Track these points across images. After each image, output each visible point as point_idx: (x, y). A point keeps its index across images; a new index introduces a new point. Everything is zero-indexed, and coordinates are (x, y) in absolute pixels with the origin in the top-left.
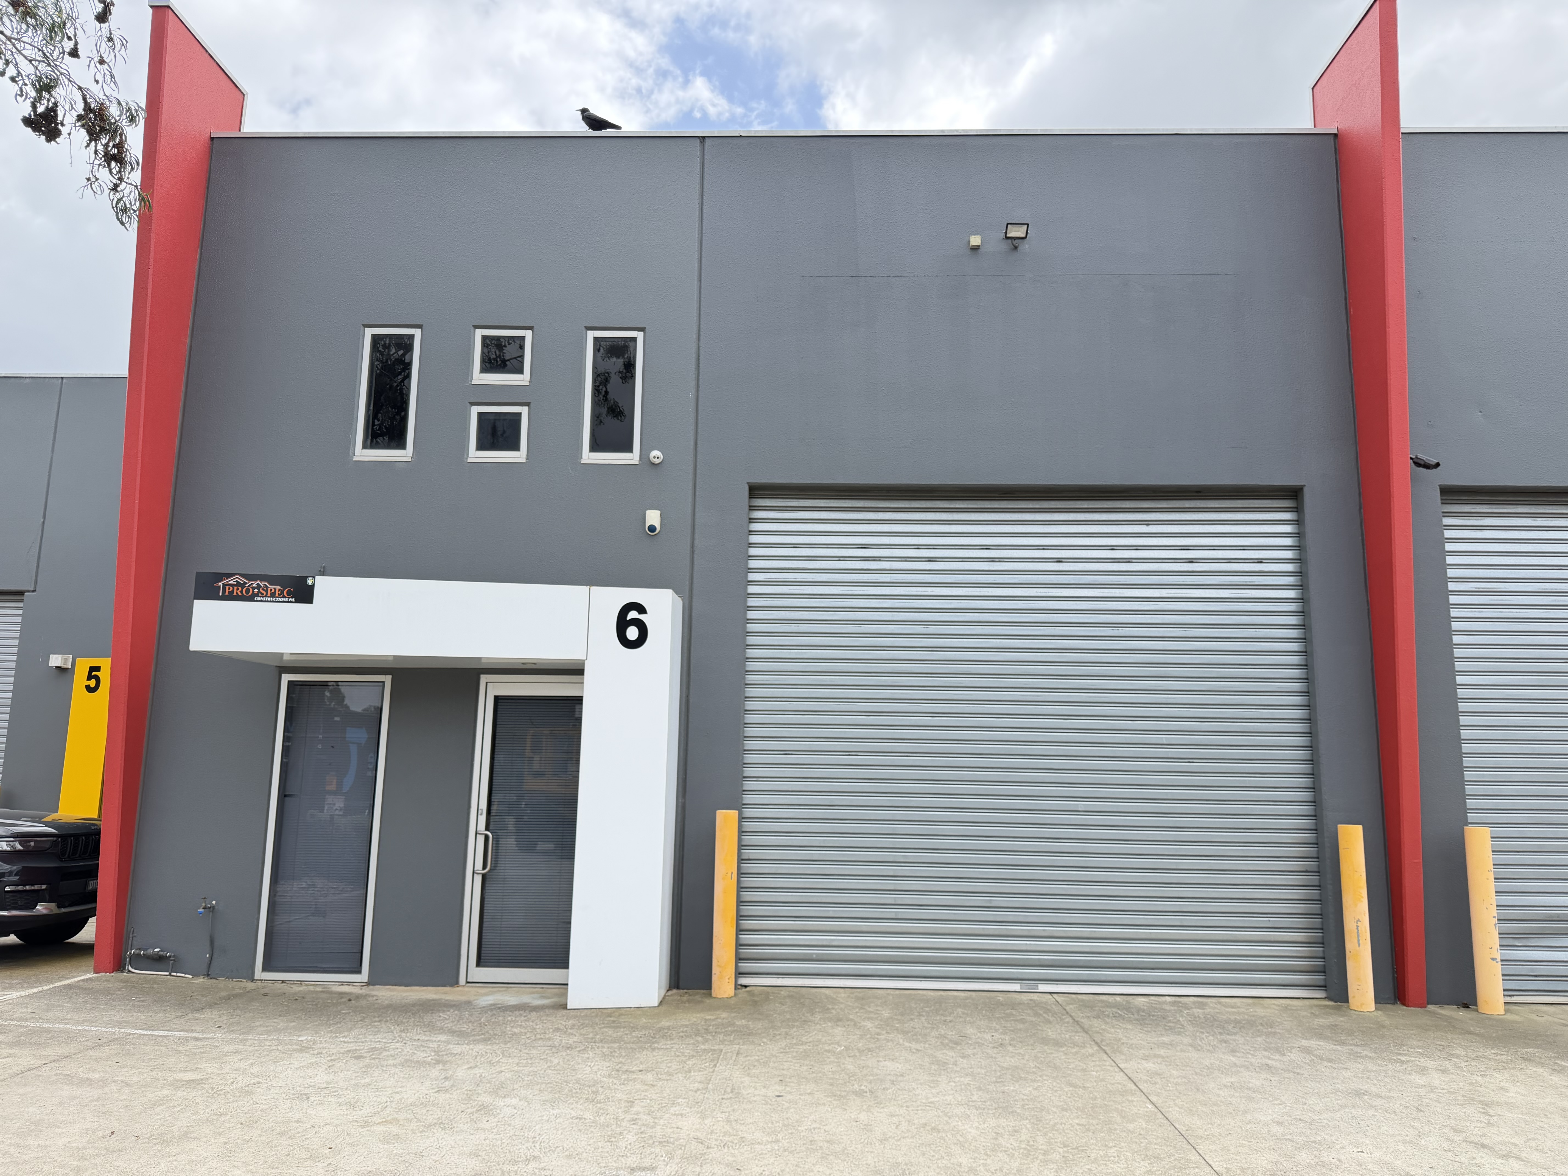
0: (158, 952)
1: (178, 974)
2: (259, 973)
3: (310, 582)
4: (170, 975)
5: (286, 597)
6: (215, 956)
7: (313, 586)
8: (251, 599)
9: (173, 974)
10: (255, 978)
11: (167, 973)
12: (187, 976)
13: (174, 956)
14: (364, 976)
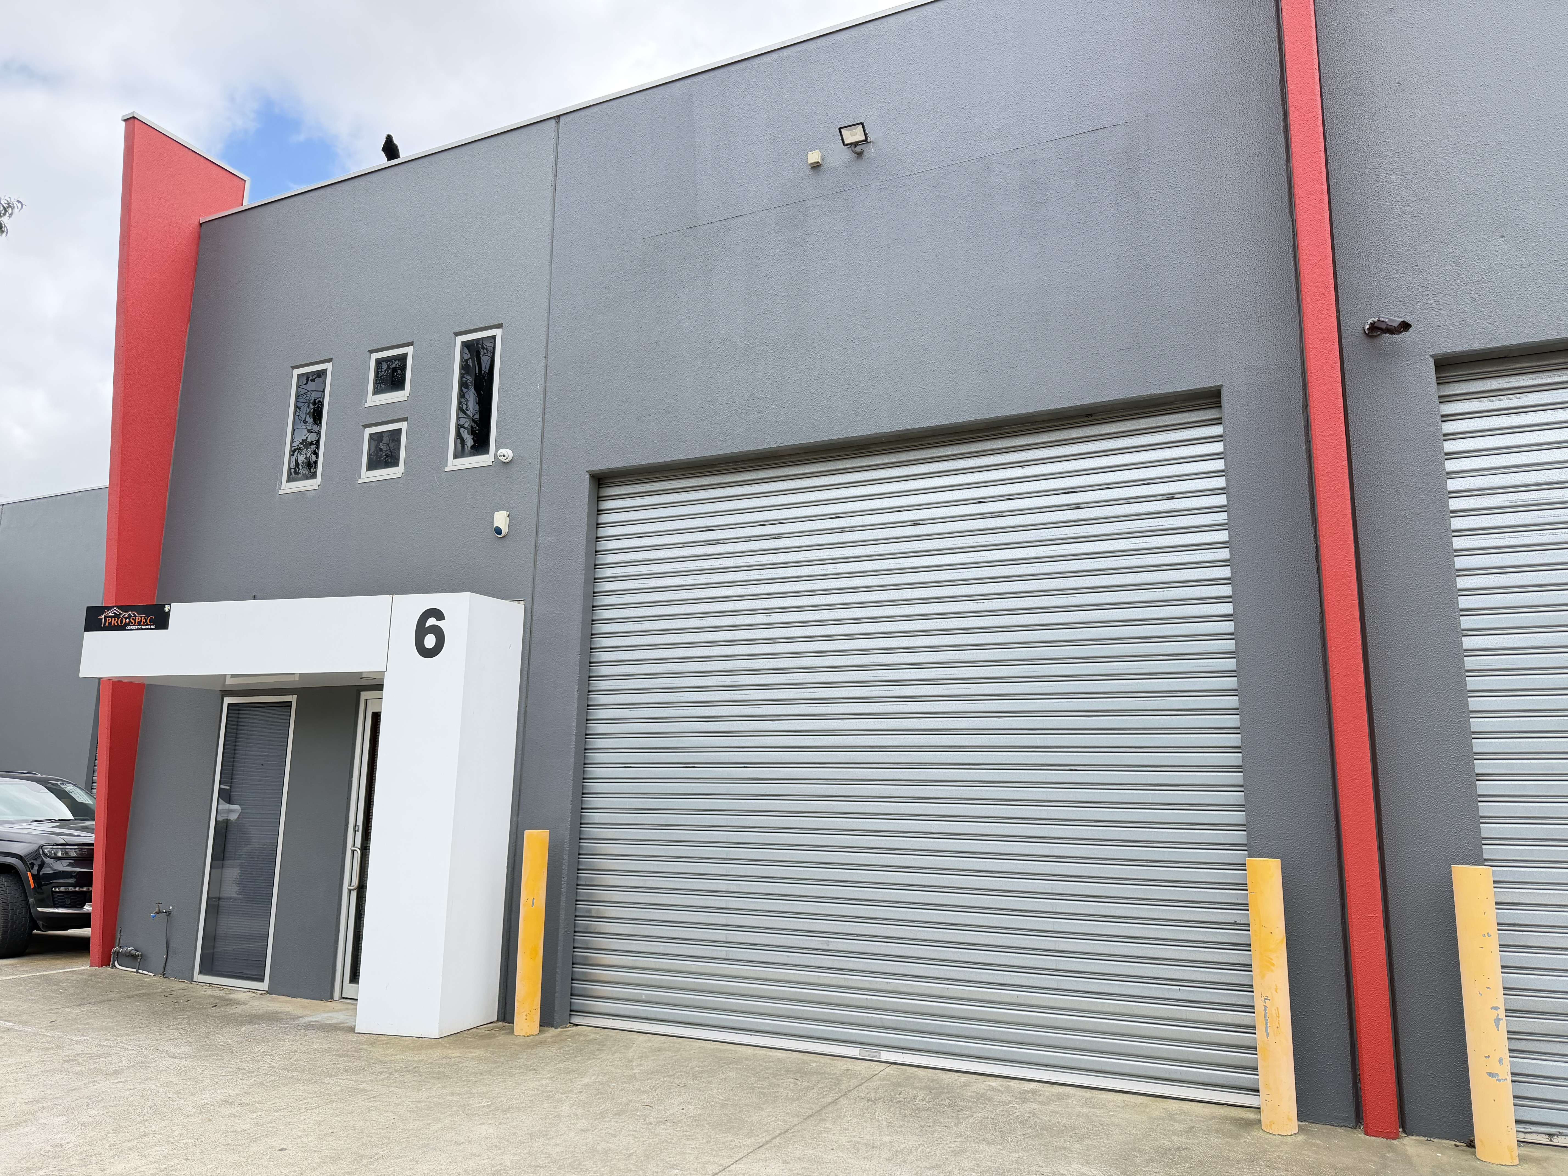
0: (130, 950)
1: (144, 972)
2: (197, 977)
3: (167, 609)
4: (137, 972)
5: (148, 625)
6: (169, 957)
7: (169, 613)
8: (122, 628)
9: (140, 971)
10: (194, 980)
11: (135, 970)
12: (150, 974)
13: (141, 955)
14: (265, 986)
